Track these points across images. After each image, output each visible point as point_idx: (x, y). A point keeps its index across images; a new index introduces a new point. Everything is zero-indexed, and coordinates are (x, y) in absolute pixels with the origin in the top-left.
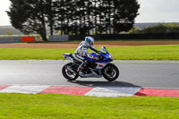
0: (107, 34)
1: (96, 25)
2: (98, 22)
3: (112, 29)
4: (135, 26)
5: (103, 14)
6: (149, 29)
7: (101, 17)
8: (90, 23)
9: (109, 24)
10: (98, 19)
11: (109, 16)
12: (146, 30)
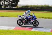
0: (8, 8)
1: (5, 4)
2: (5, 3)
3: (10, 6)
4: (18, 5)
5: (7, 1)
6: (23, 7)
7: (7, 2)
8: (3, 4)
9: (9, 4)
10: (5, 2)
11: (9, 1)
12: (22, 7)
